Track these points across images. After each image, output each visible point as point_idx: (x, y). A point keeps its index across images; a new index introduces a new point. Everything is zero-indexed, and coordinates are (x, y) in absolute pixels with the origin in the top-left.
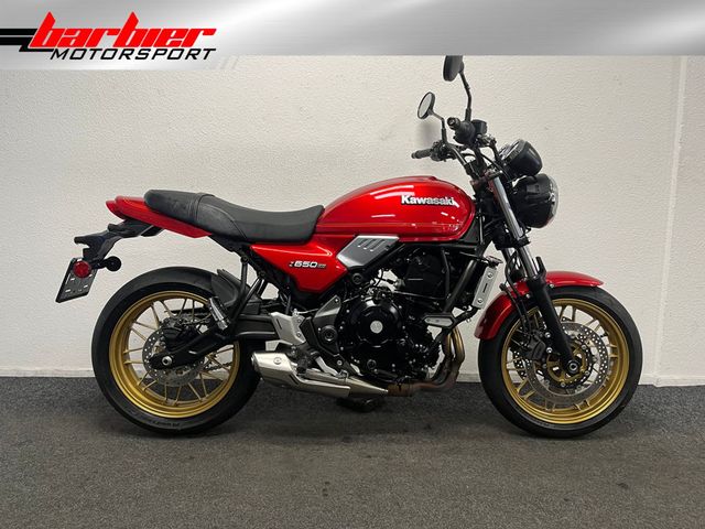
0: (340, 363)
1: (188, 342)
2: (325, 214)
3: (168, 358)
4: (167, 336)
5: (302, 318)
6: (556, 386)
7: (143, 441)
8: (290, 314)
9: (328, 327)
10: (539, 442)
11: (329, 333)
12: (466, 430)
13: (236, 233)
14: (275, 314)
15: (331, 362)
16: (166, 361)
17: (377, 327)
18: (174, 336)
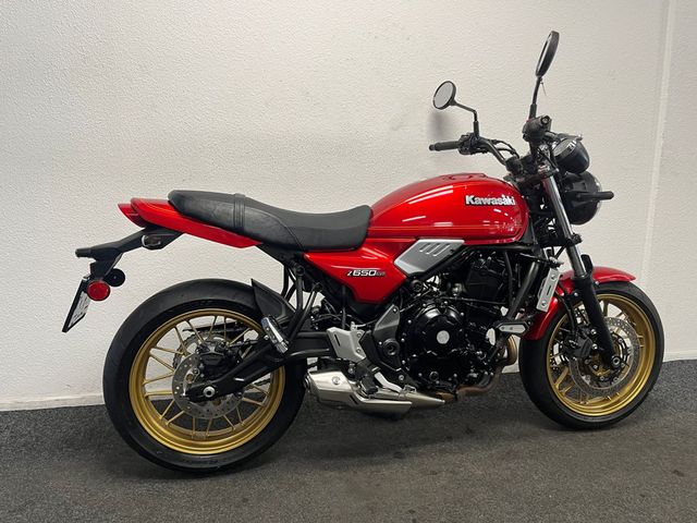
0: (401, 378)
1: (231, 369)
2: (375, 217)
3: (210, 388)
4: (208, 363)
5: (361, 332)
6: (596, 380)
7: (174, 486)
8: (348, 329)
9: (388, 341)
10: (580, 436)
11: (390, 347)
12: (506, 429)
13: (291, 241)
14: (332, 330)
15: (391, 377)
16: (209, 393)
17: (443, 337)
18: (215, 363)
